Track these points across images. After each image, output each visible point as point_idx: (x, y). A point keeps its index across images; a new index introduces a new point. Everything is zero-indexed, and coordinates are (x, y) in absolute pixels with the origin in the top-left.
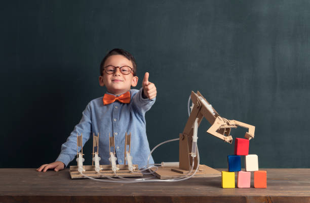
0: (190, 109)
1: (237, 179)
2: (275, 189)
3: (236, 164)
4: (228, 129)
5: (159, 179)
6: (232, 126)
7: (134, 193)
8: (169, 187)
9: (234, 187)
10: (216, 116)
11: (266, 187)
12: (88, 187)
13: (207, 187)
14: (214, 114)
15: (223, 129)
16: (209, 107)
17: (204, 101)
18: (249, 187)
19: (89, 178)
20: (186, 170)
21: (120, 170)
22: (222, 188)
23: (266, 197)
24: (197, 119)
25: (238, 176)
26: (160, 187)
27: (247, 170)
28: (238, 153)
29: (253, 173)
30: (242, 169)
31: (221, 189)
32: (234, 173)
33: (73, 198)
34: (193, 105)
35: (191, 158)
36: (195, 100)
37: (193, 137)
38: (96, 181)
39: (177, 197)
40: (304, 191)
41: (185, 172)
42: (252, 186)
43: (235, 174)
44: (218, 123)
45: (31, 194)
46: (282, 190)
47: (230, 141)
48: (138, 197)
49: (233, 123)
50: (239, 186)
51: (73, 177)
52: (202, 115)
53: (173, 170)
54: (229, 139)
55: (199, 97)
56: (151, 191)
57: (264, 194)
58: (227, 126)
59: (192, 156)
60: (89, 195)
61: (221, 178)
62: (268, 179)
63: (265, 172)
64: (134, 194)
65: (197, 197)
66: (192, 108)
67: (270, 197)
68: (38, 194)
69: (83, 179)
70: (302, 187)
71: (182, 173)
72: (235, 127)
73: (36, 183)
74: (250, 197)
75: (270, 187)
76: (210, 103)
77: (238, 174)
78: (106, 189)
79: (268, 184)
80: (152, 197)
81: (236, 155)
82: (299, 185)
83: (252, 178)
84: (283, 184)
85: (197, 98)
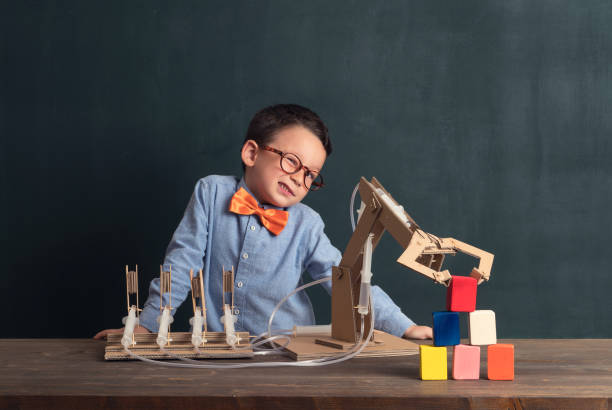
0: (356, 215)
1: (451, 360)
2: (532, 383)
3: (450, 331)
4: (438, 256)
5: (295, 360)
6: (447, 251)
7: (236, 391)
8: (310, 377)
9: (446, 377)
10: (414, 228)
11: (513, 377)
12: (142, 377)
13: (390, 378)
14: (409, 225)
15: (429, 256)
16: (399, 211)
17: (387, 199)
18: (478, 378)
19: (141, 358)
20: (348, 341)
21: (209, 342)
22: (421, 379)
23: (511, 399)
24: (371, 235)
25: (453, 355)
26: (293, 377)
27: (473, 343)
28: (455, 307)
29: (484, 348)
30: (461, 340)
31: (417, 382)
32: (444, 349)
33: (111, 401)
34: (363, 206)
35: (358, 315)
36: (368, 195)
37: (362, 272)
38: (157, 365)
39: (325, 399)
40: (593, 387)
41: (346, 346)
42: (484, 376)
43: (448, 351)
44: (418, 243)
45: (24, 391)
46: (545, 383)
47: (446, 282)
48: (245, 399)
49: (449, 244)
50: (456, 376)
51: (108, 356)
52: (383, 228)
53: (318, 342)
54: (443, 276)
55: (378, 191)
56: (273, 387)
57: (506, 393)
58: (436, 251)
59: (360, 311)
60: (144, 393)
61: (417, 359)
62: (517, 361)
63: (509, 345)
64: (237, 393)
65: (365, 398)
66: (360, 212)
67: (519, 400)
68: (39, 392)
69: (128, 360)
70: (589, 378)
71: (340, 347)
72: (452, 251)
73: (36, 369)
74: (477, 398)
75: (521, 378)
76: (399, 202)
77: (454, 351)
78: (179, 382)
79: (518, 372)
80: (273, 399)
81: (449, 310)
82: (582, 374)
83: (484, 359)
84: (548, 372)
85: (371, 191)
